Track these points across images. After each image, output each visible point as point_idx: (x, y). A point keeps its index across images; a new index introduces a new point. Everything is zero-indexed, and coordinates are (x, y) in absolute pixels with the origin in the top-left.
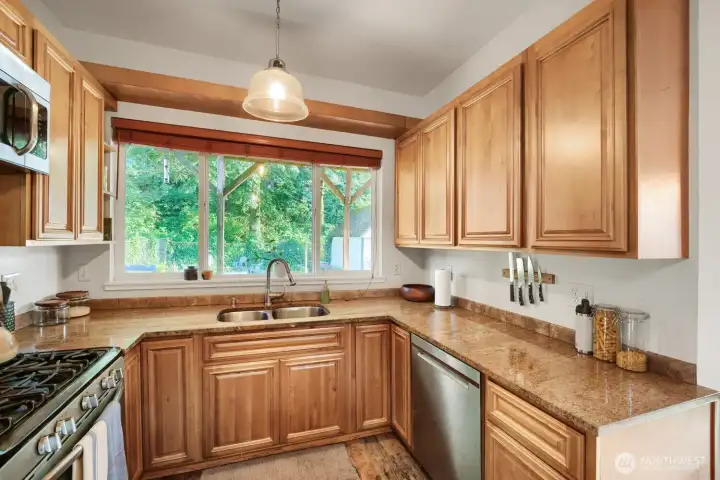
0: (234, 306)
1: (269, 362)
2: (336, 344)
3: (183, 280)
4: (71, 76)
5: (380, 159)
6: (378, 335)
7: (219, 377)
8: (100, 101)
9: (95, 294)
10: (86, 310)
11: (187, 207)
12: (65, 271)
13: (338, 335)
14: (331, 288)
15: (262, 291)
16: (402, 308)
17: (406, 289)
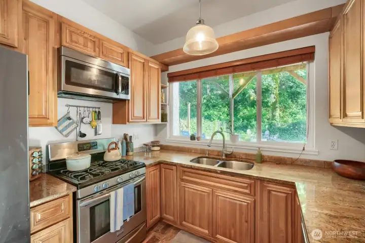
0: (207, 155)
1: (207, 189)
2: (247, 191)
3: (189, 140)
4: (144, 63)
5: (314, 52)
6: (284, 195)
7: (187, 189)
8: (158, 69)
9: (163, 143)
10: (158, 148)
11: (241, 106)
12: (156, 133)
13: (250, 185)
14: (264, 153)
15: (221, 149)
16: (333, 180)
17: (337, 164)
